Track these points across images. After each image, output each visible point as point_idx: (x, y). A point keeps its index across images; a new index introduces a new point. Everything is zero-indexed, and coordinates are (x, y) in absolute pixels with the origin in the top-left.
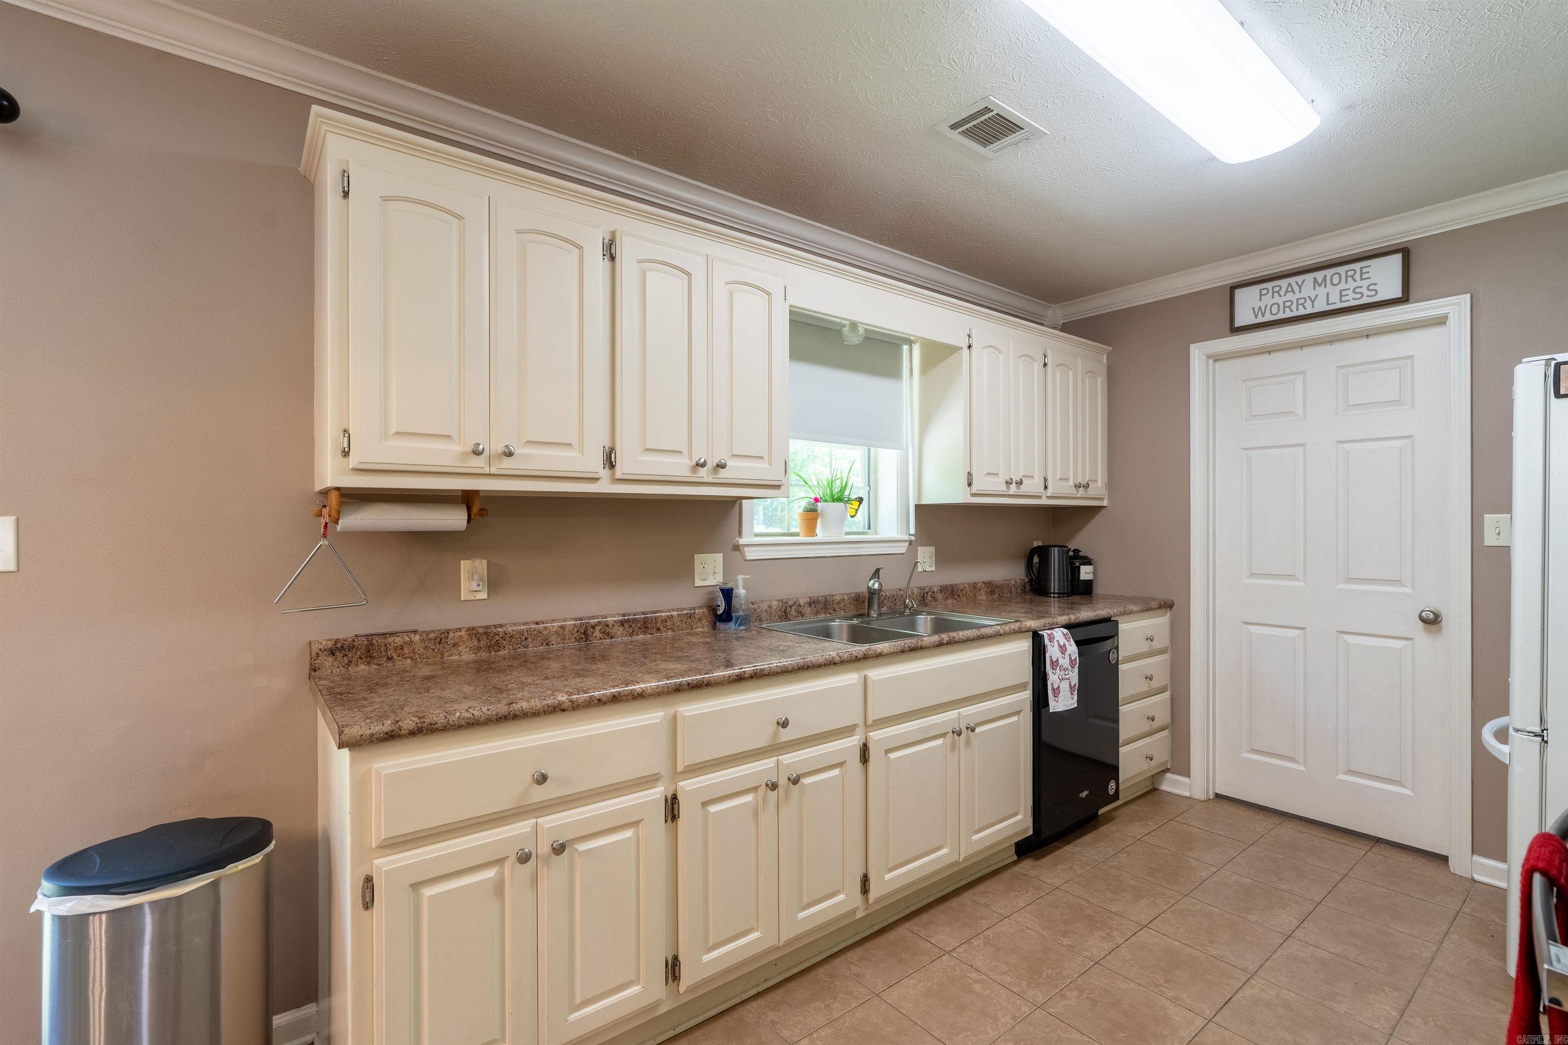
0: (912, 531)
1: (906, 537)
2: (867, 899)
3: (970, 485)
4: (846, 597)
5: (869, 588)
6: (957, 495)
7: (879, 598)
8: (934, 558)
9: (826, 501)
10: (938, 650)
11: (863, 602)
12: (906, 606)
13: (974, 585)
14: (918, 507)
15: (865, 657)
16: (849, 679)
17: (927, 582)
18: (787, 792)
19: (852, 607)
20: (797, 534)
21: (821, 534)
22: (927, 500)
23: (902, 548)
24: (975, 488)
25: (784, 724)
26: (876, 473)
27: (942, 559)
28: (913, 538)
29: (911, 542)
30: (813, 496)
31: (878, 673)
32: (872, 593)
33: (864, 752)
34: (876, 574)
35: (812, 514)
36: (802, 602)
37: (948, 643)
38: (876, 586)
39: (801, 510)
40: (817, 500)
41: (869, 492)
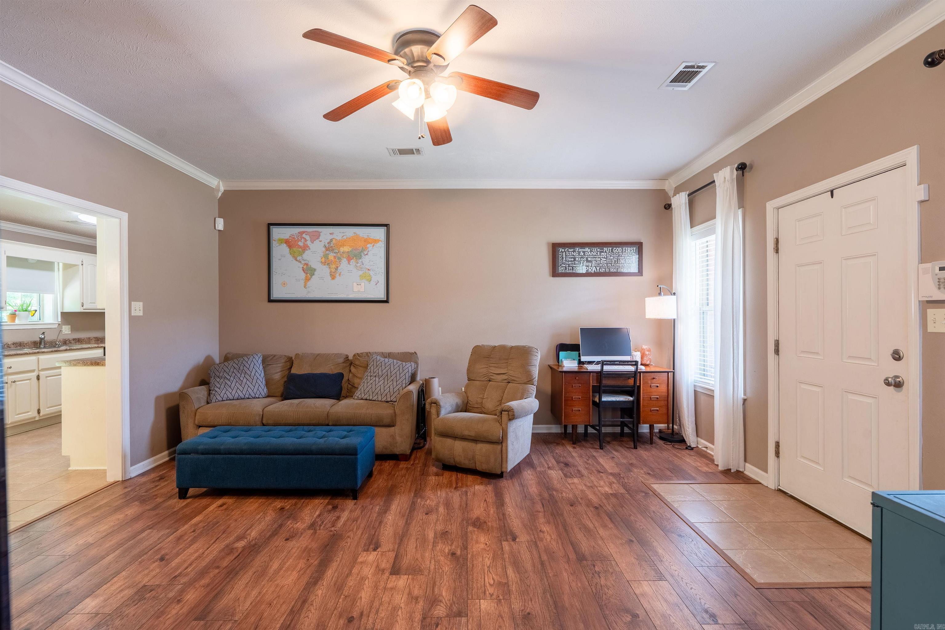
0: (60, 320)
1: (57, 323)
2: (40, 415)
3: (83, 306)
4: (29, 342)
5: (40, 338)
6: (77, 309)
7: (44, 342)
8: (70, 329)
9: (20, 311)
10: (65, 352)
11: (37, 343)
12: (56, 344)
13: (89, 338)
14: (63, 313)
15: (38, 353)
16: (33, 358)
17: (67, 337)
18: (11, 385)
19: (32, 345)
20: (7, 322)
21: (17, 322)
22: (66, 310)
23: (56, 326)
24: (84, 307)
25: (10, 368)
26: (43, 301)
27: (73, 329)
28: (60, 323)
29: (59, 324)
30: (14, 310)
31: (42, 357)
32: (41, 339)
33: (38, 377)
34: (43, 333)
35: (13, 316)
36: (9, 343)
37: (69, 350)
38: (43, 337)
39: (8, 314)
40: (16, 311)
41: (40, 308)
